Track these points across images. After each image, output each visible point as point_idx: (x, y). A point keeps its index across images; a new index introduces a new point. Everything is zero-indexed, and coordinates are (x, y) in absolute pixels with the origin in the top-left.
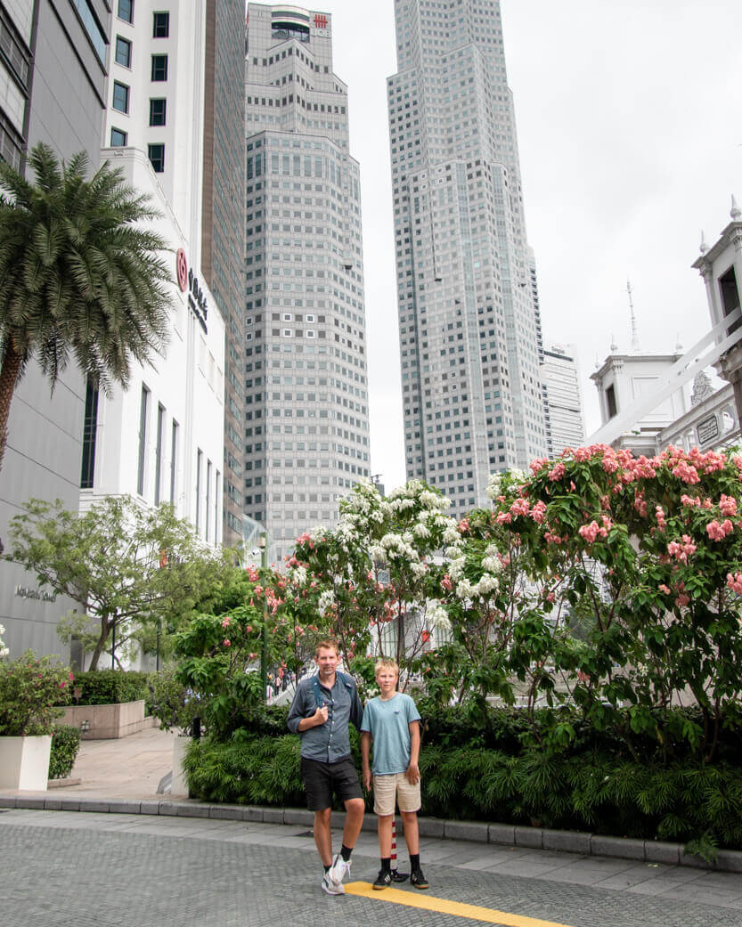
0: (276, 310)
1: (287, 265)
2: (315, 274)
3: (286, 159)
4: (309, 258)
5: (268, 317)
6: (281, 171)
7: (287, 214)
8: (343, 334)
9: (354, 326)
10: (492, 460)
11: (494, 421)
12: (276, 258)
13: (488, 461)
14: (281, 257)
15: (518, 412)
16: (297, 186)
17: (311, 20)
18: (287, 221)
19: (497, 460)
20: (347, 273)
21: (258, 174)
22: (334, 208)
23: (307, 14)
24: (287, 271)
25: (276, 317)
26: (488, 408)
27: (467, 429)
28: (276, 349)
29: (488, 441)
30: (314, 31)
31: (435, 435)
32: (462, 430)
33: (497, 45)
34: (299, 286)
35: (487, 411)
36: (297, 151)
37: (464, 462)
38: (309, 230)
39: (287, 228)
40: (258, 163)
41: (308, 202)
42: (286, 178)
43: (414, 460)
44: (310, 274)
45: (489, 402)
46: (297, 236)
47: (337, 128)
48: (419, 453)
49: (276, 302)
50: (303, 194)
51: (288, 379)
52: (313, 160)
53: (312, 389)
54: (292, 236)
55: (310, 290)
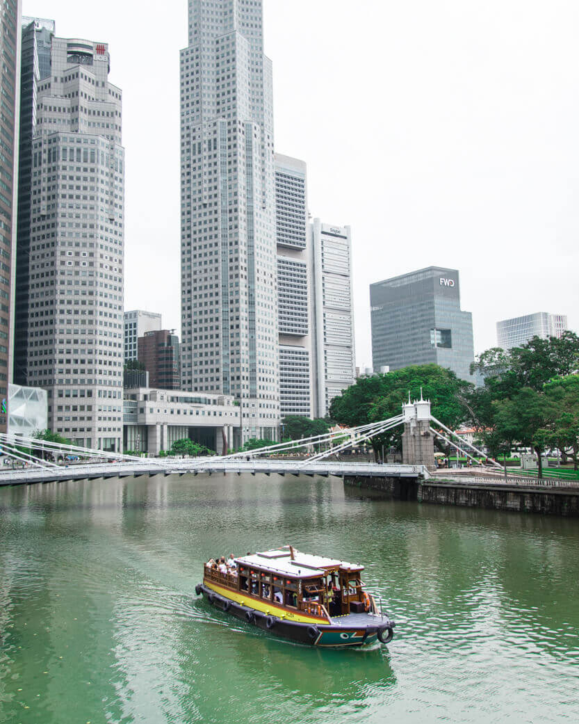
0: (63, 249)
1: (71, 220)
2: (88, 226)
3: (72, 150)
4: (85, 216)
5: (58, 253)
6: (68, 159)
7: (71, 187)
8: (106, 262)
9: (116, 256)
10: (232, 327)
11: (234, 302)
12: (64, 216)
13: (229, 327)
14: (67, 215)
16: (78, 169)
17: (94, 49)
18: (71, 192)
20: (112, 223)
21: (54, 161)
22: (102, 182)
23: (91, 45)
24: (71, 224)
25: (63, 253)
26: (232, 292)
27: (217, 306)
28: (63, 273)
29: (230, 315)
30: (96, 57)
31: (198, 309)
32: (214, 307)
33: (258, 29)
34: (77, 234)
35: (231, 295)
36: (79, 145)
37: (214, 328)
38: (85, 198)
39: (71, 197)
40: (54, 153)
41: (85, 179)
42: (72, 164)
43: (186, 324)
44: (85, 226)
45: (233, 289)
46: (78, 202)
47: (108, 127)
48: (189, 320)
49: (63, 244)
50: (82, 174)
51: (70, 291)
52: (89, 151)
53: (84, 298)
54: (74, 201)
55: (85, 236)
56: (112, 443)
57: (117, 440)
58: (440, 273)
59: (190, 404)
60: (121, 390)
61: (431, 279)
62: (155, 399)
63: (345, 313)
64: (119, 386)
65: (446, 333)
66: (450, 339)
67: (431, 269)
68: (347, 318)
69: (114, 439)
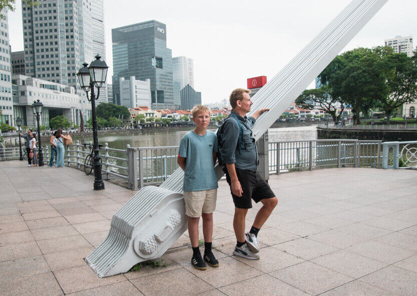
10: (67, 37)
11: (69, 18)
13: (65, 37)
15: (80, 15)
19: (70, 37)
26: (66, 11)
27: (55, 21)
29: (65, 28)
31: (39, 22)
32: (53, 21)
35: (66, 13)
37: (53, 37)
43: (28, 34)
45: (67, 9)
48: (30, 30)
56: (7, 120)
57: (10, 117)
58: (157, 25)
59: (53, 91)
60: (10, 74)
61: (153, 28)
62: (31, 84)
63: (101, 44)
64: (8, 71)
65: (159, 60)
66: (162, 63)
67: (153, 22)
68: (102, 47)
69: (8, 116)
